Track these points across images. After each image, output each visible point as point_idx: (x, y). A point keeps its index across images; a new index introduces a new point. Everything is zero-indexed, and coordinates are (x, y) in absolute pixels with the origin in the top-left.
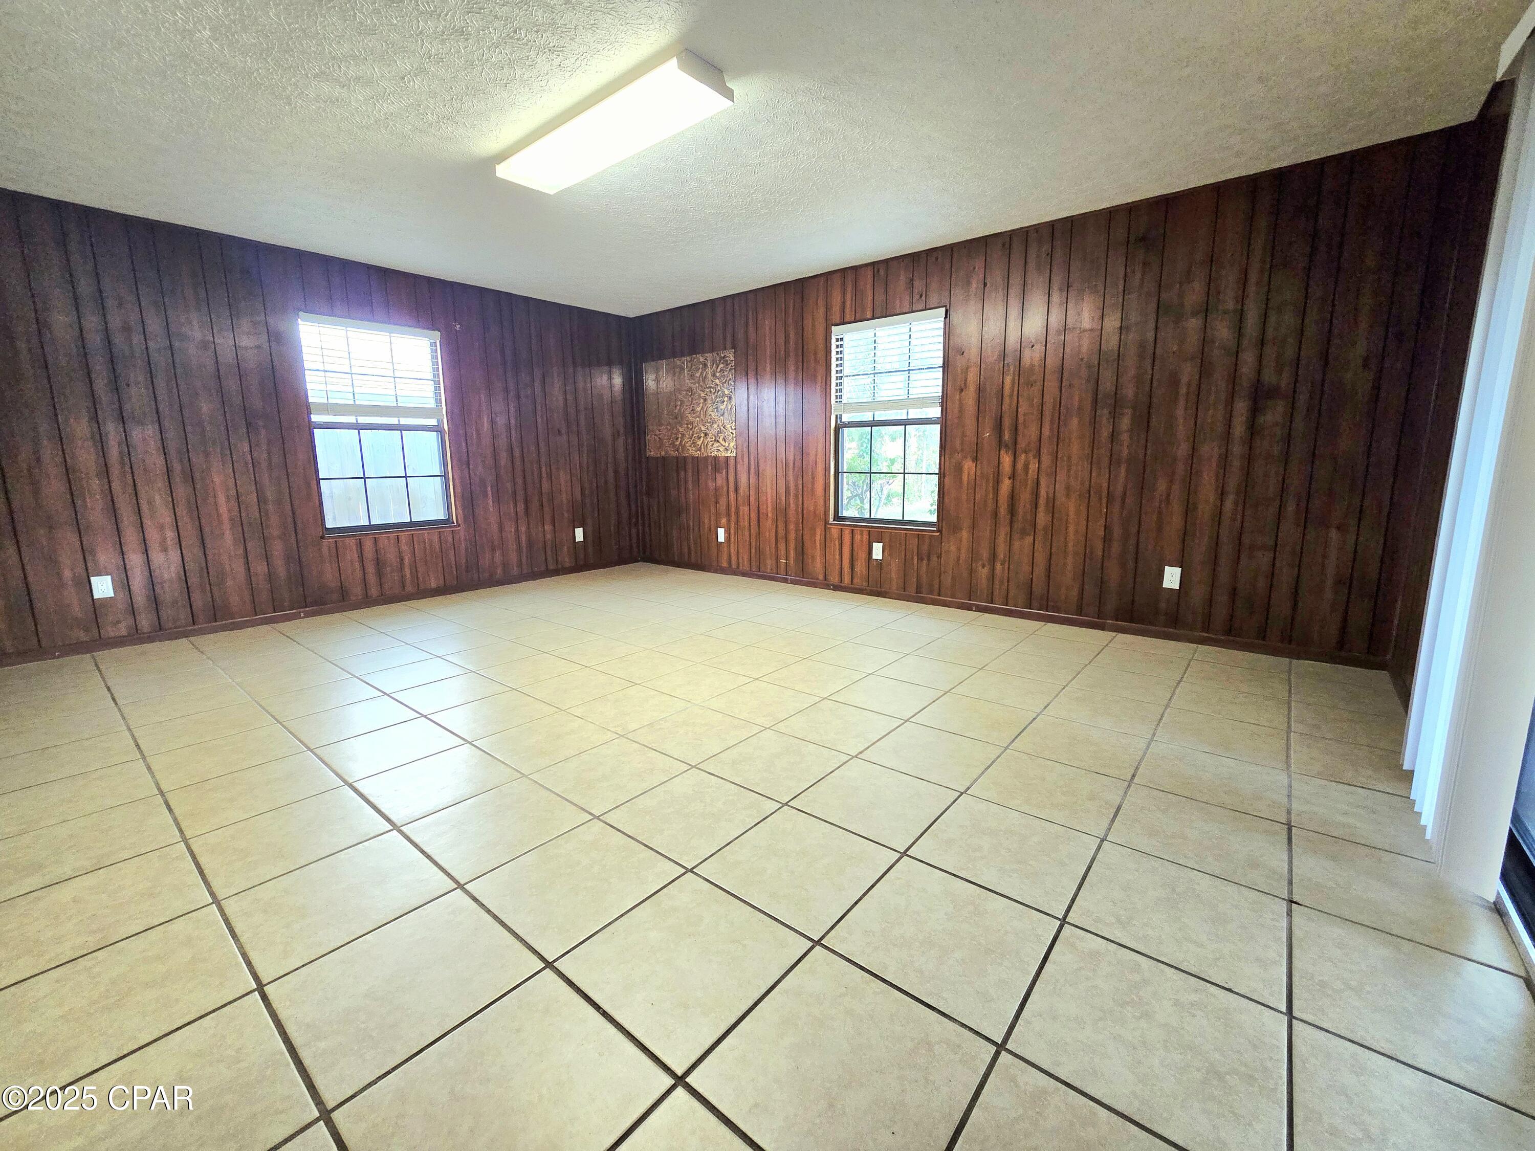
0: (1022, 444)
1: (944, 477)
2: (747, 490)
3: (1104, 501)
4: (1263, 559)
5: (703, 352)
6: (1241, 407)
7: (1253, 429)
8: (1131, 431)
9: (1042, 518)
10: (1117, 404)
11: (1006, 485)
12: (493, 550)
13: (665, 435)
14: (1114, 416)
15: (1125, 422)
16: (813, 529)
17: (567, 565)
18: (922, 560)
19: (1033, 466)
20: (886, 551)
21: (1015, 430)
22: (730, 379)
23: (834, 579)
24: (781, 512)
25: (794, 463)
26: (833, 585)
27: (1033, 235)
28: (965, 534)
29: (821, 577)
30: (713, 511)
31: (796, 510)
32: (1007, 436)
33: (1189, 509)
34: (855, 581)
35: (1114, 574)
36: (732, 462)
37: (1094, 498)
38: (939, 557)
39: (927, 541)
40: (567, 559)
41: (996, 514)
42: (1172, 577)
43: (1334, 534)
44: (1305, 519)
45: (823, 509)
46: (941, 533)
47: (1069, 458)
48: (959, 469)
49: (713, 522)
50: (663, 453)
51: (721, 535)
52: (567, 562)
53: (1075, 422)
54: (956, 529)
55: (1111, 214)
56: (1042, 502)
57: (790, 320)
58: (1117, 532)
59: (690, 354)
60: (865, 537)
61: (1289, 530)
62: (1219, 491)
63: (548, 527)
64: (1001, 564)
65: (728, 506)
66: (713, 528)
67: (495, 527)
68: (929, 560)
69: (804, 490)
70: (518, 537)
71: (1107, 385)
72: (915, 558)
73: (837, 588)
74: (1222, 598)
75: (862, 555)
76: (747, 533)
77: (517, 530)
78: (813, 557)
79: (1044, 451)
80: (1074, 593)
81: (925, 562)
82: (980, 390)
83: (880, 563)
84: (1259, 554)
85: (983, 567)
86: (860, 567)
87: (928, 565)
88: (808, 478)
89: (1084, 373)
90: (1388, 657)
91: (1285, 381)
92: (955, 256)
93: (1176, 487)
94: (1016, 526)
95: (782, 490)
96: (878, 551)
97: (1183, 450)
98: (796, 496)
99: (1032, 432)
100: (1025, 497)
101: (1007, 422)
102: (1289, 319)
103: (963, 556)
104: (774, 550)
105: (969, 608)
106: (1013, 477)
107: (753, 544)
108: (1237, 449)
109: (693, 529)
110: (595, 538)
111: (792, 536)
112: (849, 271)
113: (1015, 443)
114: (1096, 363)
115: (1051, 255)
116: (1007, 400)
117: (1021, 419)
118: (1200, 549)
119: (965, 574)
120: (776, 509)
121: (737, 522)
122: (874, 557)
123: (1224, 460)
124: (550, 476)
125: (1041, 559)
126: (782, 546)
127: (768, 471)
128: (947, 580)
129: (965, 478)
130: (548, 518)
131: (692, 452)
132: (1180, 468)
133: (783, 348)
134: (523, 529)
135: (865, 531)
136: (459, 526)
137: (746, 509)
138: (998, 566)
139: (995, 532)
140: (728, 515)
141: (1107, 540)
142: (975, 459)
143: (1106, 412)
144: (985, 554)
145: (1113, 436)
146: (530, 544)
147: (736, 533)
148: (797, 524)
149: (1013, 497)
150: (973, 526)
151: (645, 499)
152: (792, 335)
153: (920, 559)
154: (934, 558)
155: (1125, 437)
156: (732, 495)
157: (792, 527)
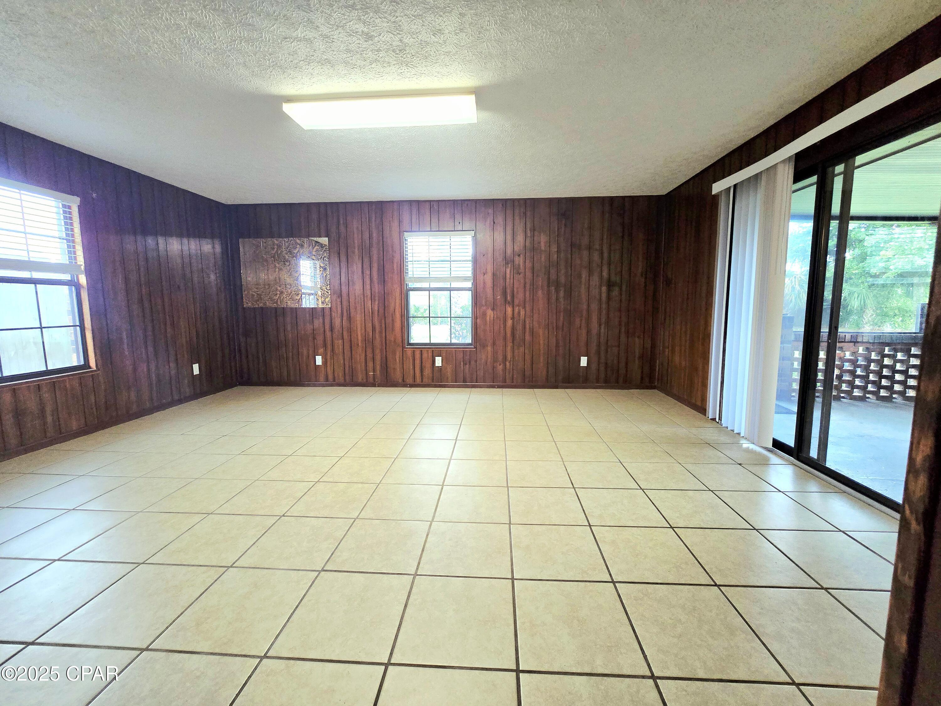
0: (516, 302)
1: (477, 319)
2: (340, 330)
3: (555, 329)
4: (615, 350)
5: (300, 236)
6: (604, 289)
7: (609, 298)
8: (564, 297)
9: (528, 338)
10: (557, 285)
11: (509, 323)
12: (129, 388)
13: (263, 292)
14: (557, 292)
15: (562, 294)
16: (394, 353)
17: (188, 394)
18: (466, 364)
19: (522, 313)
20: (444, 361)
21: (513, 296)
22: (325, 257)
23: (410, 380)
24: (369, 342)
25: (378, 312)
26: (409, 384)
27: (516, 204)
28: (489, 348)
29: (400, 381)
30: (311, 344)
31: (381, 341)
32: (509, 298)
33: (589, 332)
34: (424, 380)
35: (561, 363)
36: (327, 312)
37: (550, 328)
38: (476, 361)
39: (468, 354)
40: (187, 390)
41: (505, 338)
42: (584, 361)
43: (637, 339)
44: (627, 333)
45: (400, 340)
46: (476, 349)
47: (539, 310)
48: (484, 314)
49: (311, 352)
50: (261, 305)
51: (319, 360)
52: (187, 391)
53: (540, 292)
54: (484, 346)
55: (551, 201)
56: (527, 330)
57: (373, 225)
58: (561, 343)
59: (287, 237)
60: (430, 354)
61: (623, 338)
62: (599, 323)
63: (172, 365)
64: (509, 362)
65: (325, 340)
66: (311, 357)
67: (130, 369)
68: (470, 364)
69: (386, 328)
70: (149, 377)
71: (553, 276)
72: (462, 363)
73: (412, 386)
74: (602, 368)
75: (428, 365)
76: (341, 357)
77: (149, 370)
78: (394, 369)
79: (527, 305)
80: (544, 373)
81: (467, 366)
82: (494, 275)
83: (440, 368)
84: (614, 348)
85: (500, 365)
86: (427, 371)
87: (469, 367)
88: (389, 320)
89: (543, 270)
90: (656, 384)
91: (618, 279)
92: (478, 205)
93: (584, 322)
94: (515, 342)
95: (370, 330)
96: (438, 361)
97: (585, 307)
98: (381, 332)
99: (520, 296)
100: (519, 327)
101: (508, 291)
102: (618, 255)
103: (489, 360)
104: (364, 368)
105: (493, 387)
106: (513, 318)
107: (347, 363)
108: (604, 306)
109: (293, 358)
110: (207, 371)
111: (378, 358)
112: (414, 203)
113: (513, 302)
114: (548, 266)
115: (525, 214)
116: (508, 280)
117: (515, 290)
118: (593, 348)
119: (491, 371)
120: (365, 340)
121: (333, 350)
122: (437, 365)
123: (600, 309)
124: (173, 324)
125: (528, 357)
126: (370, 364)
127: (358, 318)
128: (481, 373)
129: (488, 318)
130: (172, 358)
131: (291, 304)
132: (585, 313)
133: (368, 242)
134: (153, 367)
135: (430, 351)
136: (99, 370)
137: (340, 342)
138: (508, 364)
139: (505, 346)
140: (325, 346)
141: (557, 346)
142: (493, 309)
143: (553, 288)
144: (500, 358)
145: (557, 299)
146: (159, 381)
147: (332, 357)
148: (381, 350)
149: (513, 328)
150: (494, 344)
151: (242, 339)
152: (375, 235)
153: (465, 364)
154: (473, 363)
155: (562, 300)
156: (328, 334)
157: (378, 351)
